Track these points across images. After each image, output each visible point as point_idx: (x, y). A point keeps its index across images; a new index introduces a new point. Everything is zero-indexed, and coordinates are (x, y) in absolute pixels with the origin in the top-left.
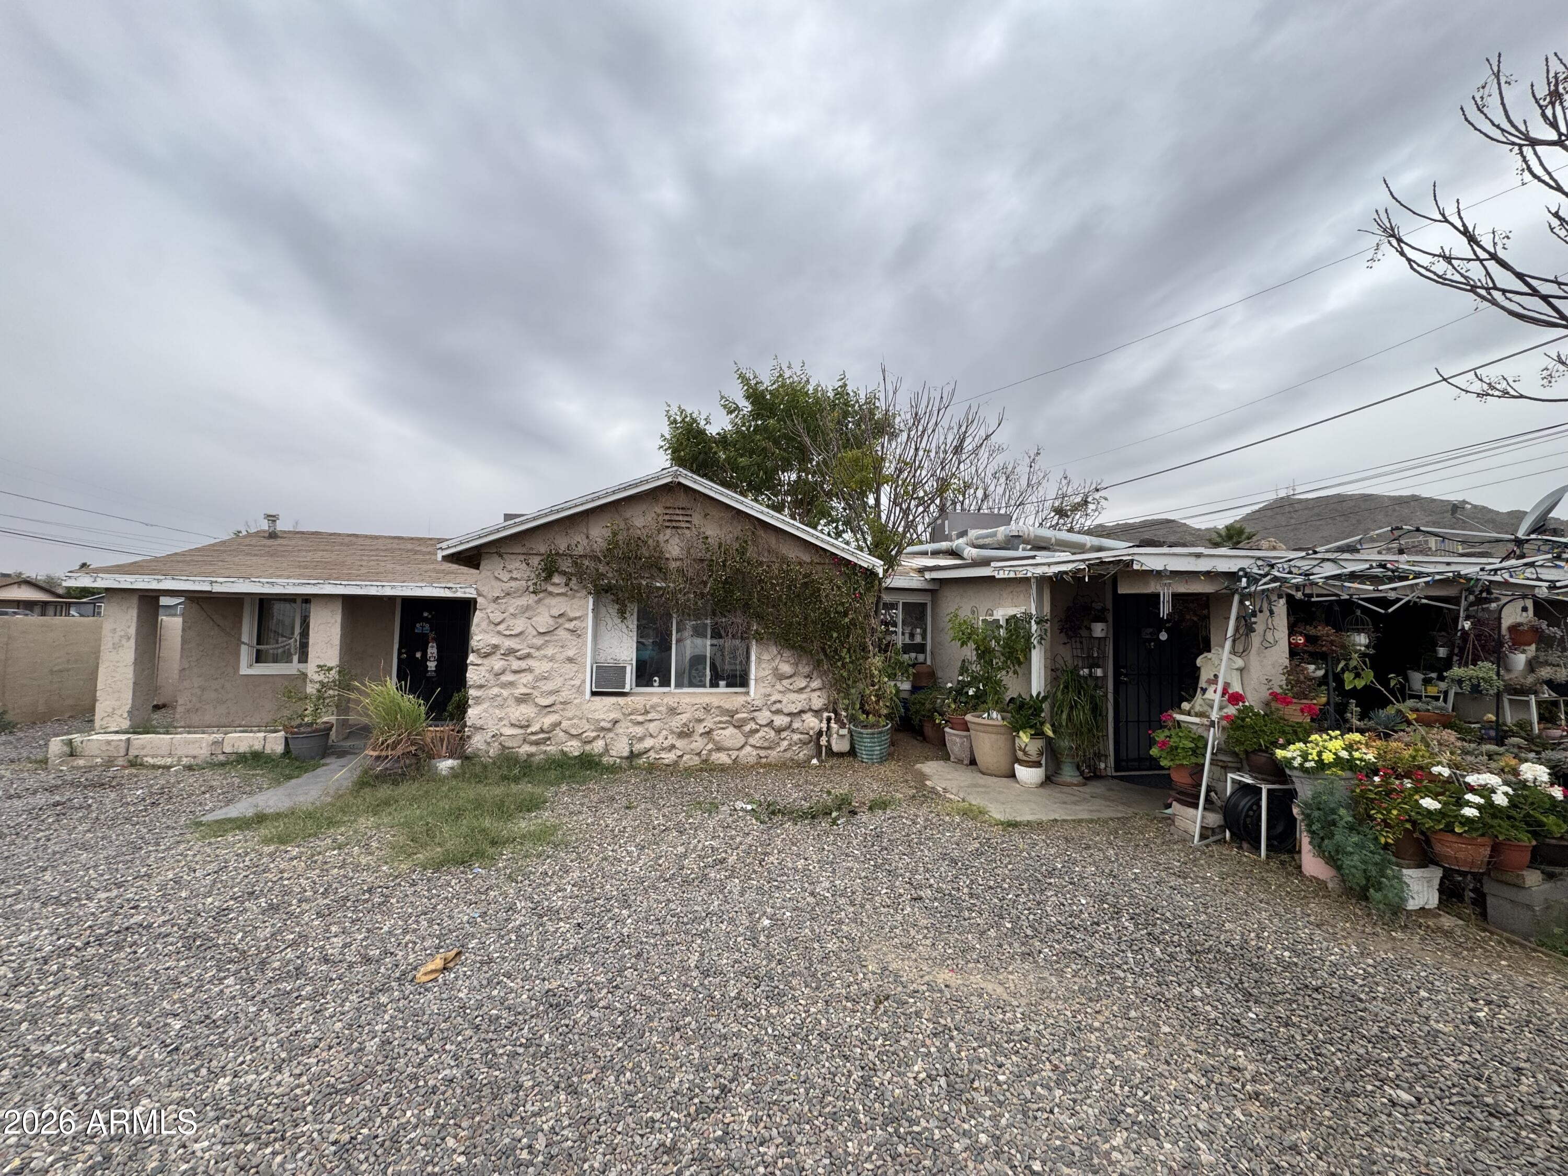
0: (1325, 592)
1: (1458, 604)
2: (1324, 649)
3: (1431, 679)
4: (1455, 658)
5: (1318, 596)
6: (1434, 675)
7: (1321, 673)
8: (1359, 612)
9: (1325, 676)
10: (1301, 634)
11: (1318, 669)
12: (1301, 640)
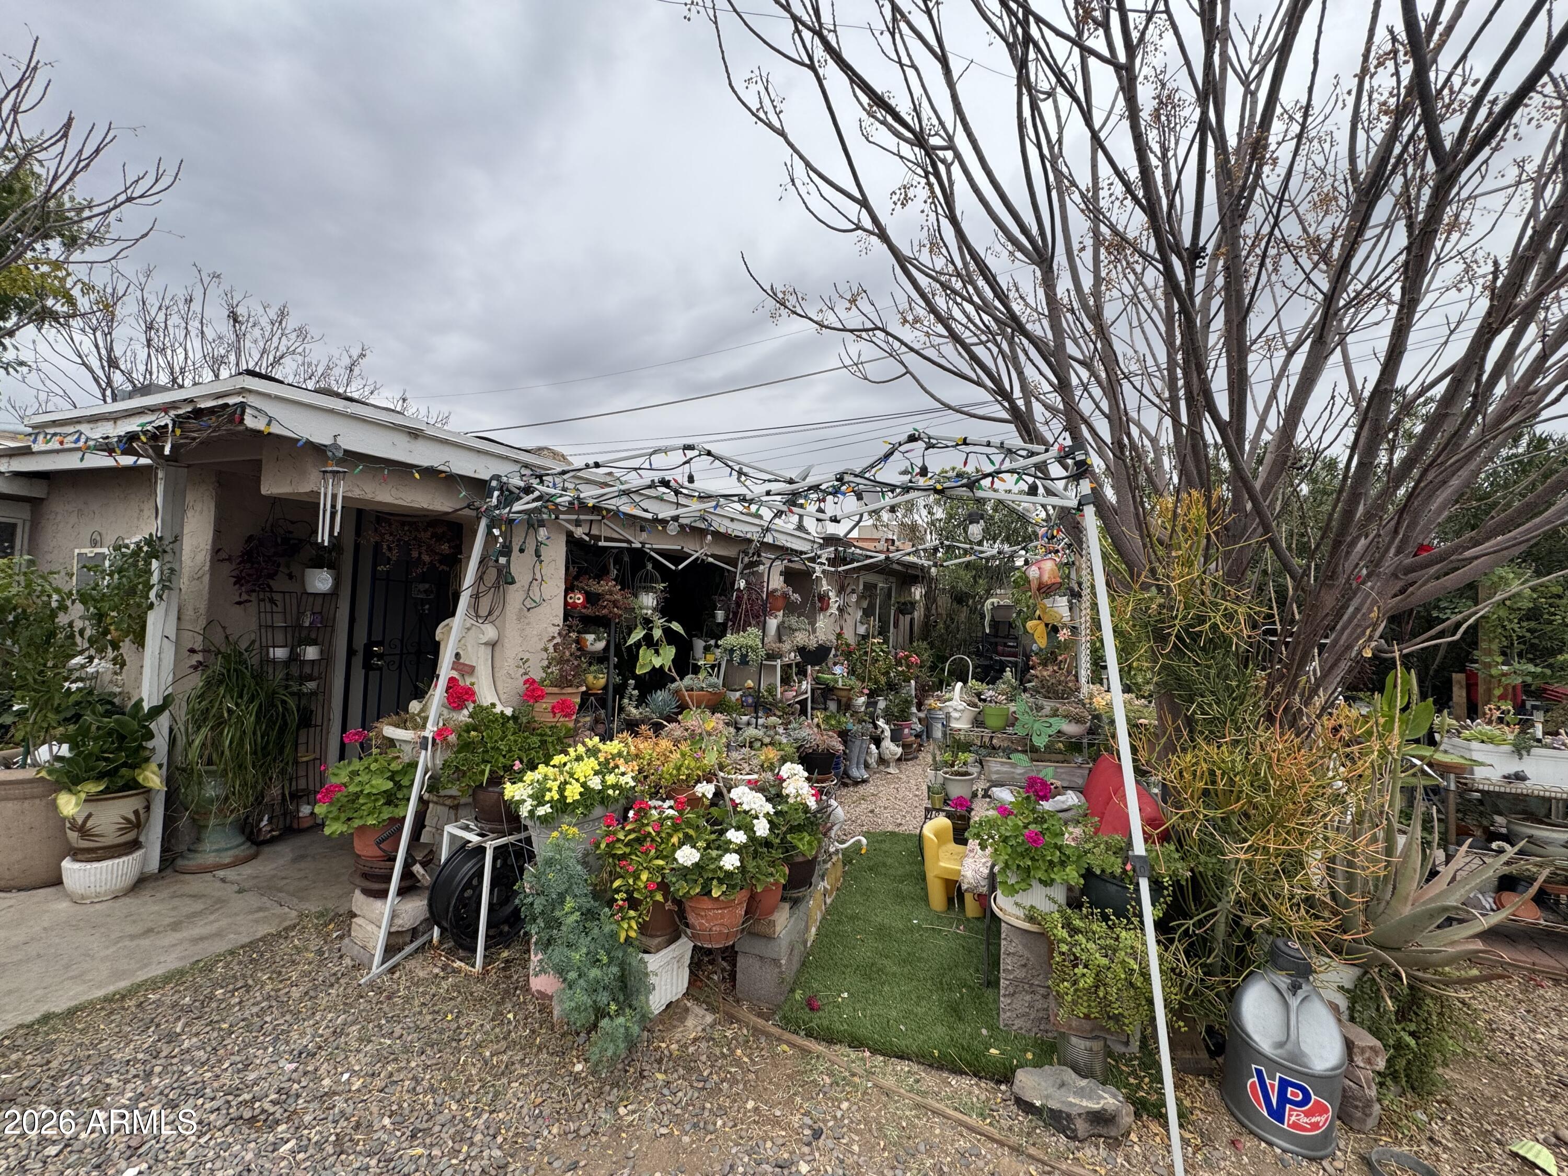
0: (615, 536)
1: (736, 567)
2: (605, 611)
3: (710, 646)
4: (730, 623)
5: (607, 539)
6: (712, 642)
7: (601, 645)
8: (650, 566)
9: (607, 648)
10: (581, 590)
11: (598, 639)
12: (579, 598)
